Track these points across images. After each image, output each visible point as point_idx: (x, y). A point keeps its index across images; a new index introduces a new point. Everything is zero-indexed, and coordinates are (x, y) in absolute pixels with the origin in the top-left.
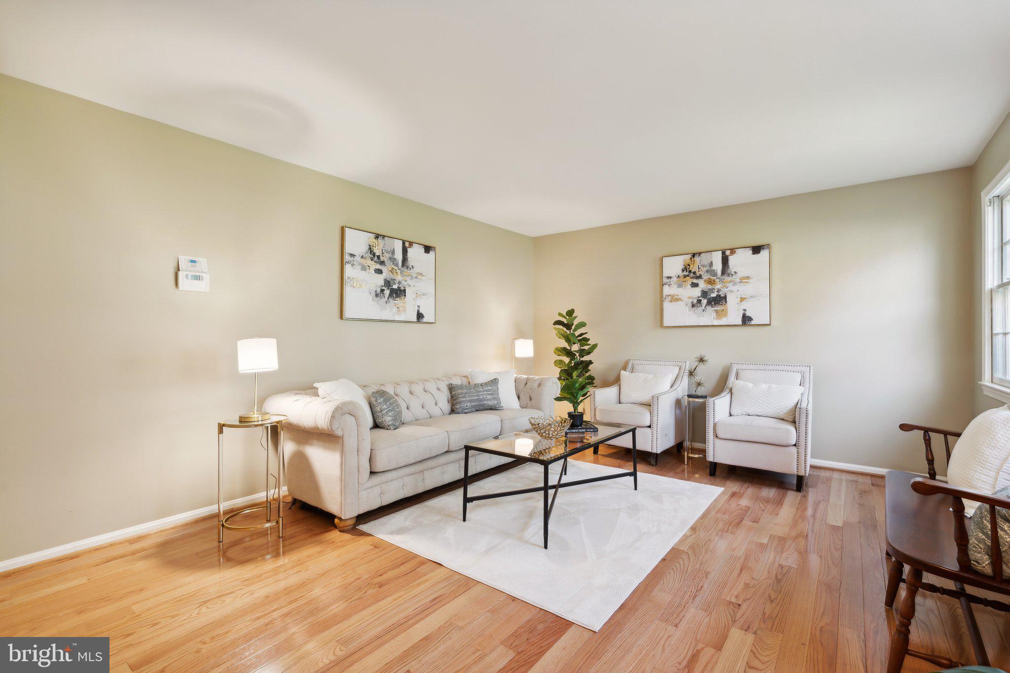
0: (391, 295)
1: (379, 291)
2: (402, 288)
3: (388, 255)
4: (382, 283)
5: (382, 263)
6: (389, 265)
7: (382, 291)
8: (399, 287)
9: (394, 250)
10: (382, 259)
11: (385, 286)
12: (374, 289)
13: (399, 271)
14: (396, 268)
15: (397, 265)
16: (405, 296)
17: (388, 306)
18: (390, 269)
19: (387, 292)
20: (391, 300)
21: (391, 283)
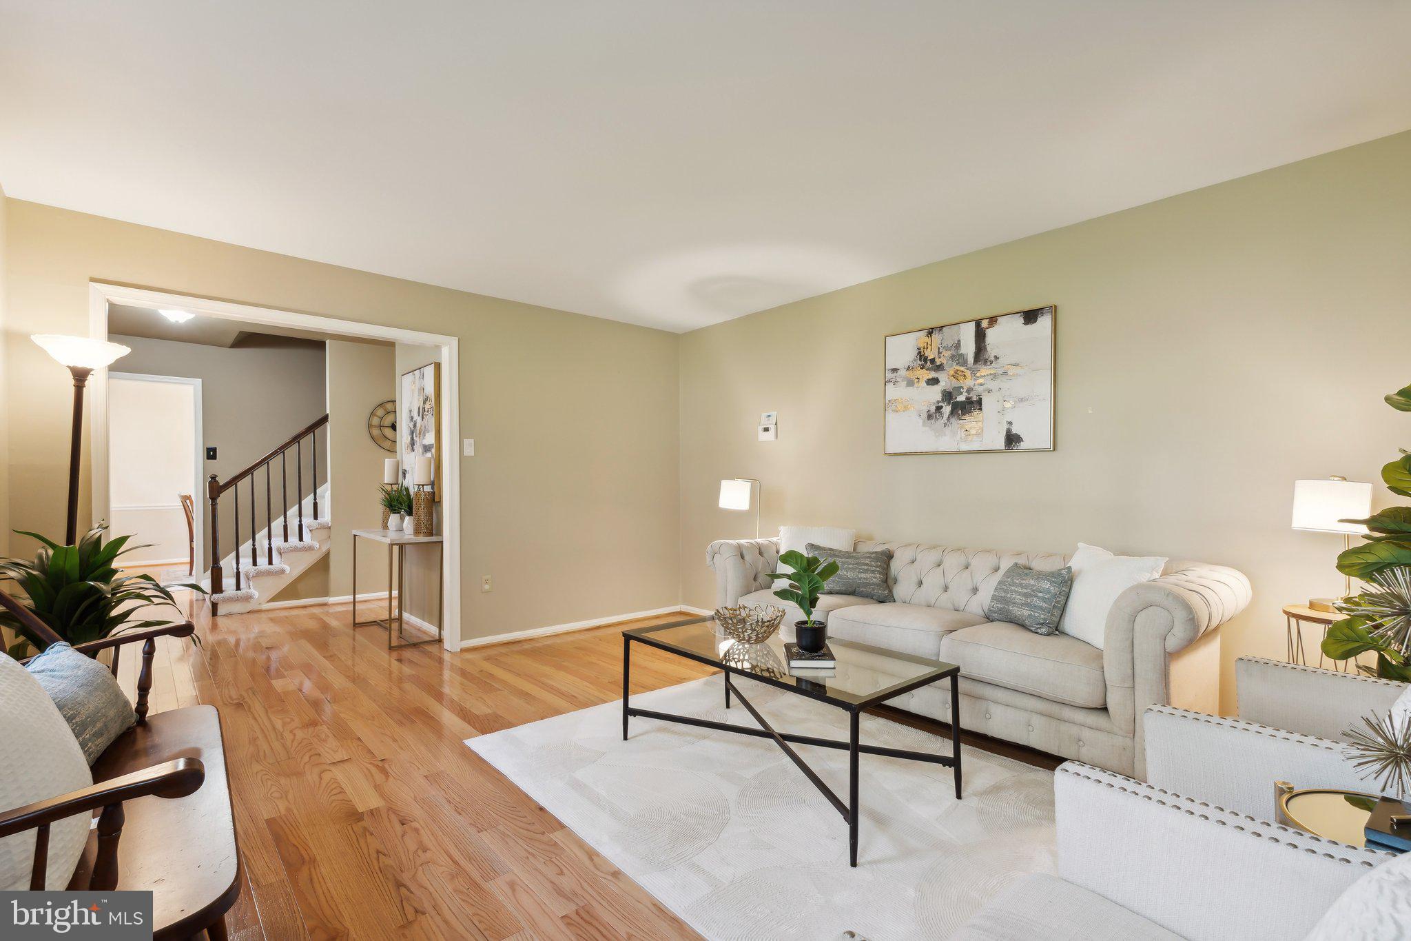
0: (952, 413)
1: (933, 409)
2: (975, 398)
3: (947, 354)
4: (939, 397)
5: (940, 368)
6: (952, 367)
7: (939, 409)
8: (967, 398)
9: (959, 341)
10: (938, 362)
11: (942, 401)
12: (926, 409)
13: (968, 373)
14: (962, 368)
15: (965, 363)
16: (981, 409)
17: (948, 430)
18: (952, 373)
19: (947, 409)
20: (953, 420)
21: (954, 394)
